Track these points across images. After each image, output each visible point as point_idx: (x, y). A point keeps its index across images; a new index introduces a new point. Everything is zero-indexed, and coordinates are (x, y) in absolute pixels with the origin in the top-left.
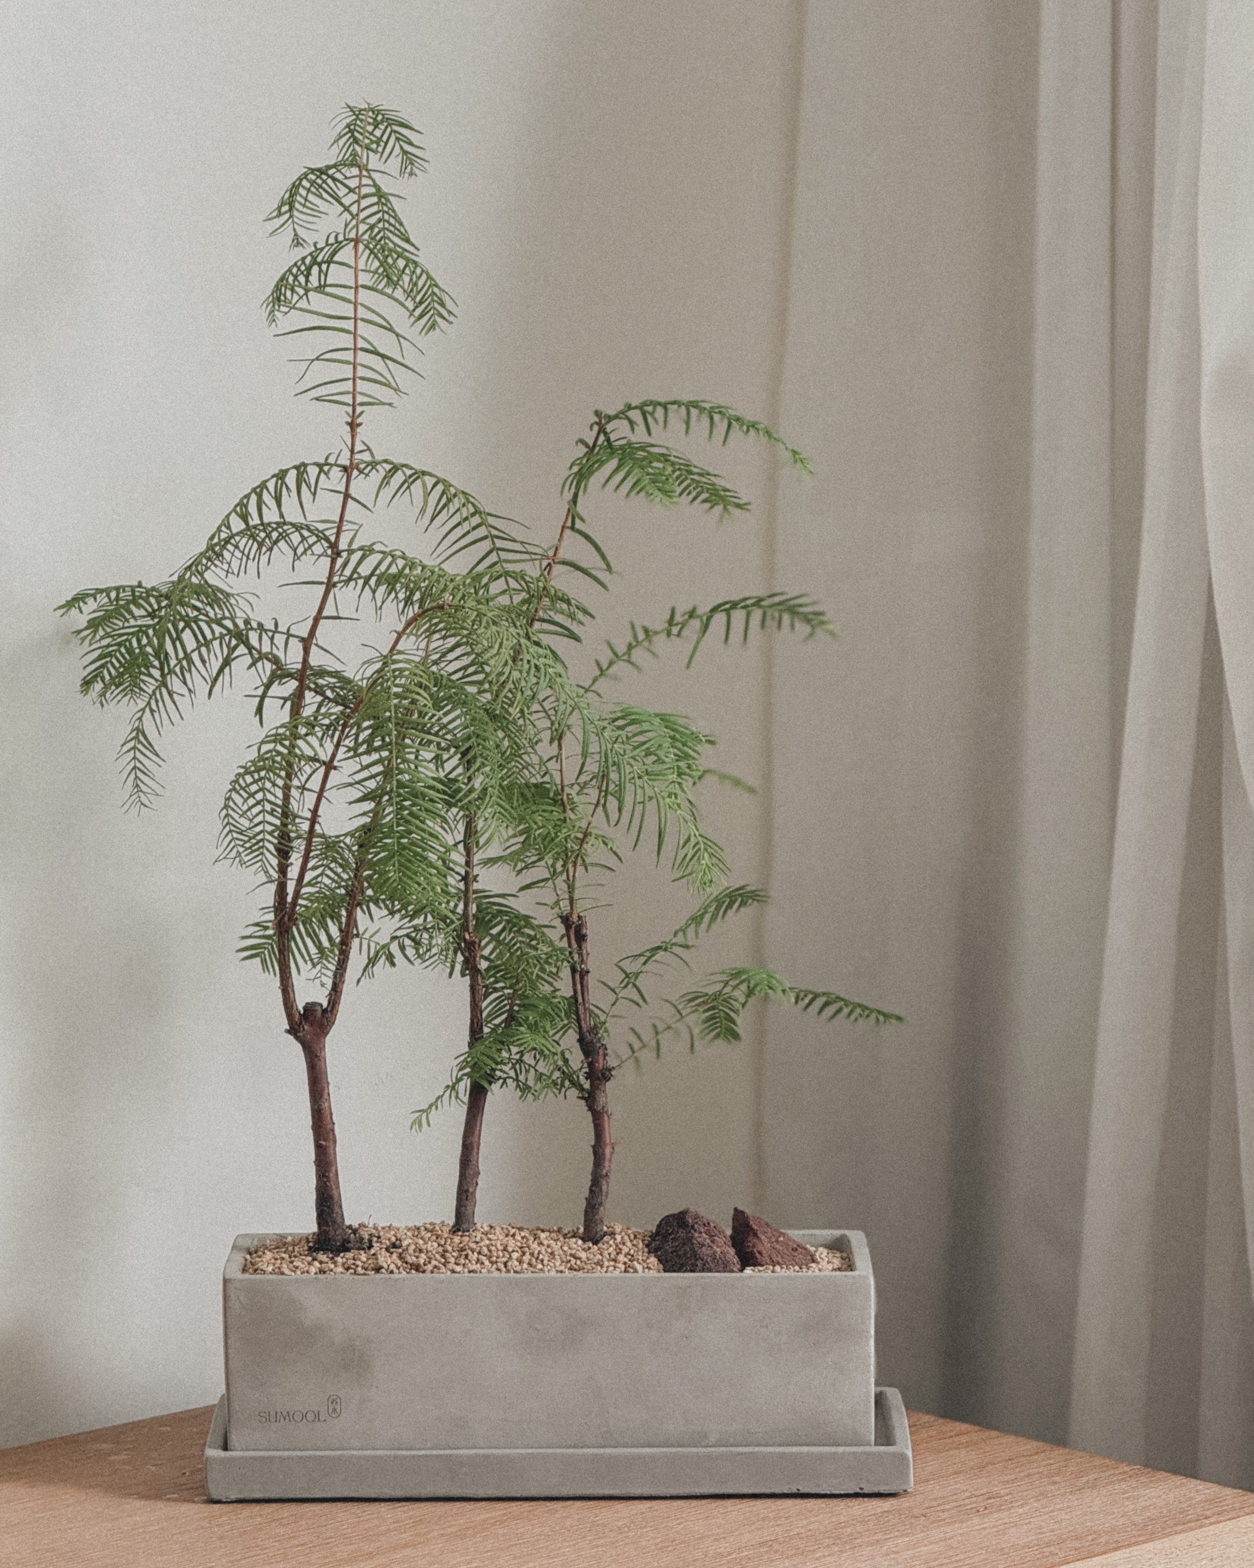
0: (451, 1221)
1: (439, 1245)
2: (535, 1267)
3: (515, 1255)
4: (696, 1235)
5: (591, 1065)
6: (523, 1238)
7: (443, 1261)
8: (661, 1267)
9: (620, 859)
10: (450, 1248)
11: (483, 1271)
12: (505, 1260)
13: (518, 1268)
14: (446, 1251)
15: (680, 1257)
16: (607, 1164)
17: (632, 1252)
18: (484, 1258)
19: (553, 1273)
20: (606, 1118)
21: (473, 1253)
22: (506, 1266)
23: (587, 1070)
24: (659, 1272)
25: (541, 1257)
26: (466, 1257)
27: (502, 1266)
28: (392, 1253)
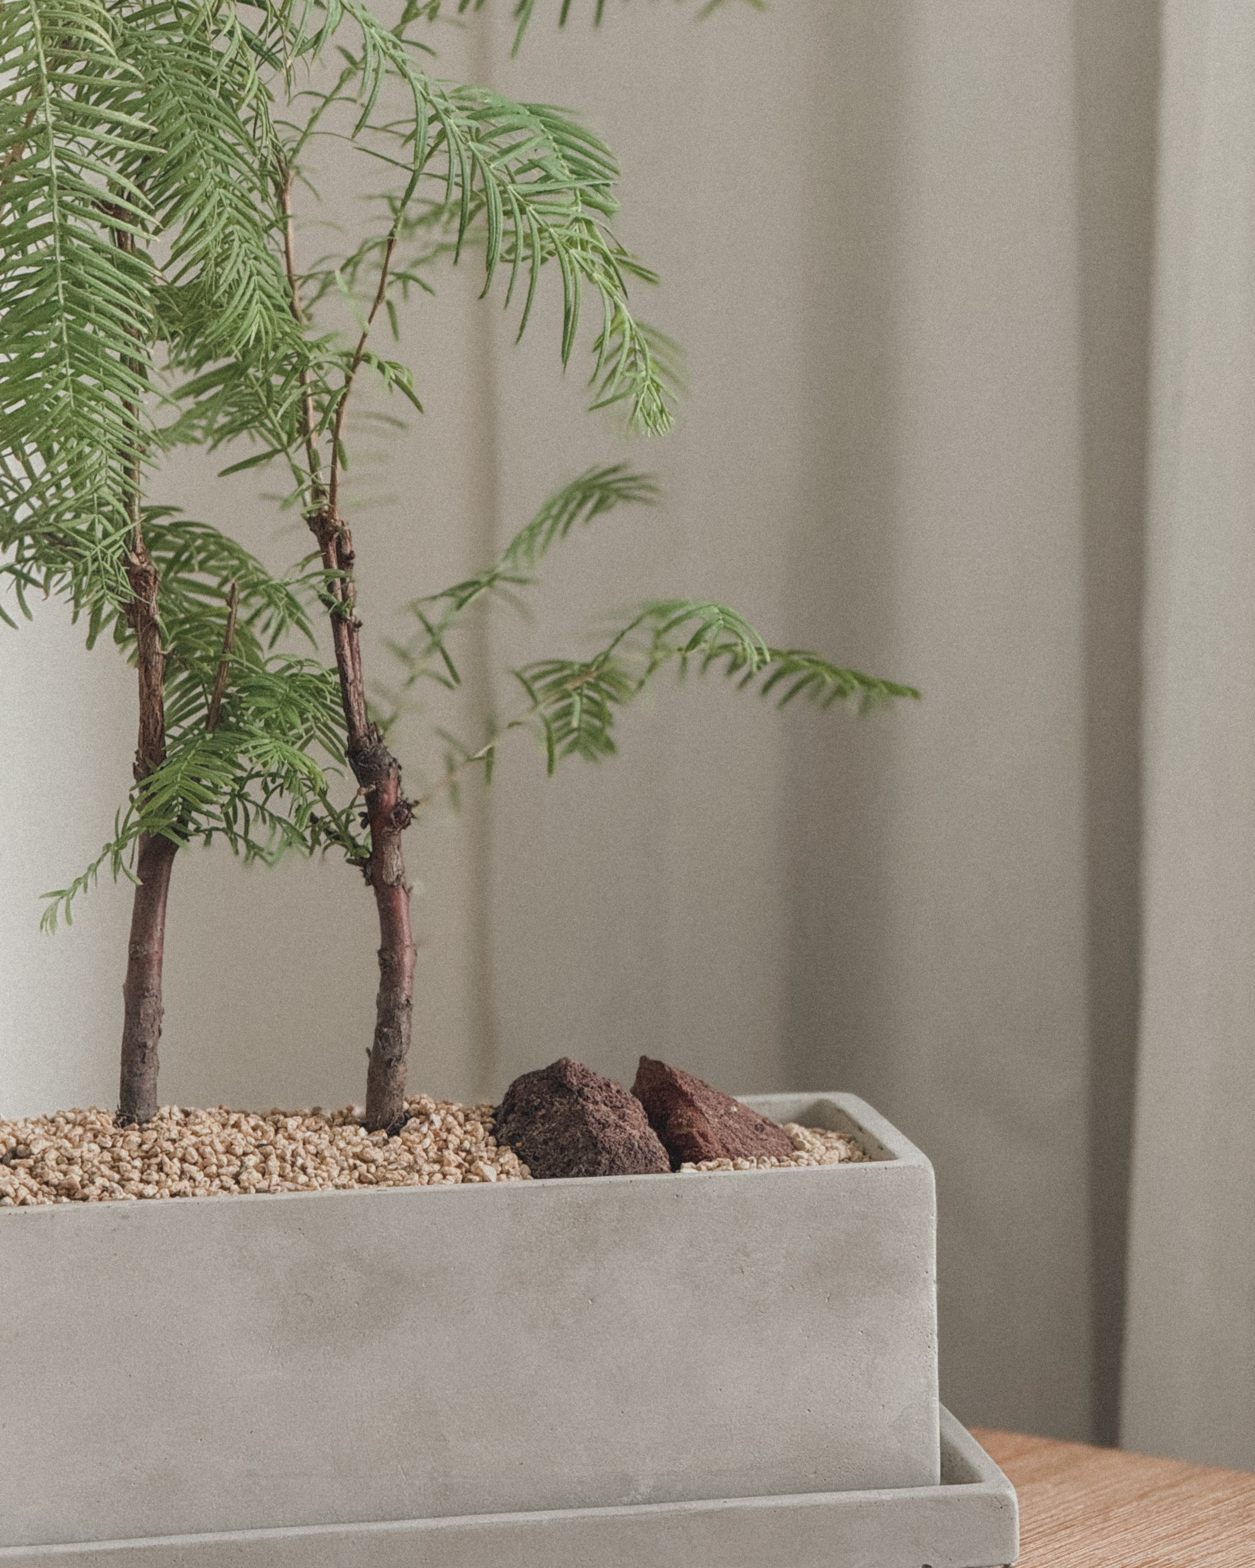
0: (114, 1102)
1: (103, 1148)
2: (294, 1180)
3: (252, 1160)
4: (591, 1107)
5: (372, 799)
6: (254, 1129)
7: (117, 1177)
8: (526, 1169)
9: (419, 407)
10: (124, 1154)
11: (197, 1191)
12: (233, 1169)
13: (264, 1184)
14: (117, 1159)
15: (563, 1149)
16: (406, 981)
17: (467, 1144)
18: (194, 1169)
19: (330, 1190)
20: (402, 895)
21: (171, 1159)
22: (238, 1182)
23: (365, 809)
24: (525, 1178)
25: (300, 1161)
26: (160, 1168)
27: (230, 1182)
28: (14, 1168)
